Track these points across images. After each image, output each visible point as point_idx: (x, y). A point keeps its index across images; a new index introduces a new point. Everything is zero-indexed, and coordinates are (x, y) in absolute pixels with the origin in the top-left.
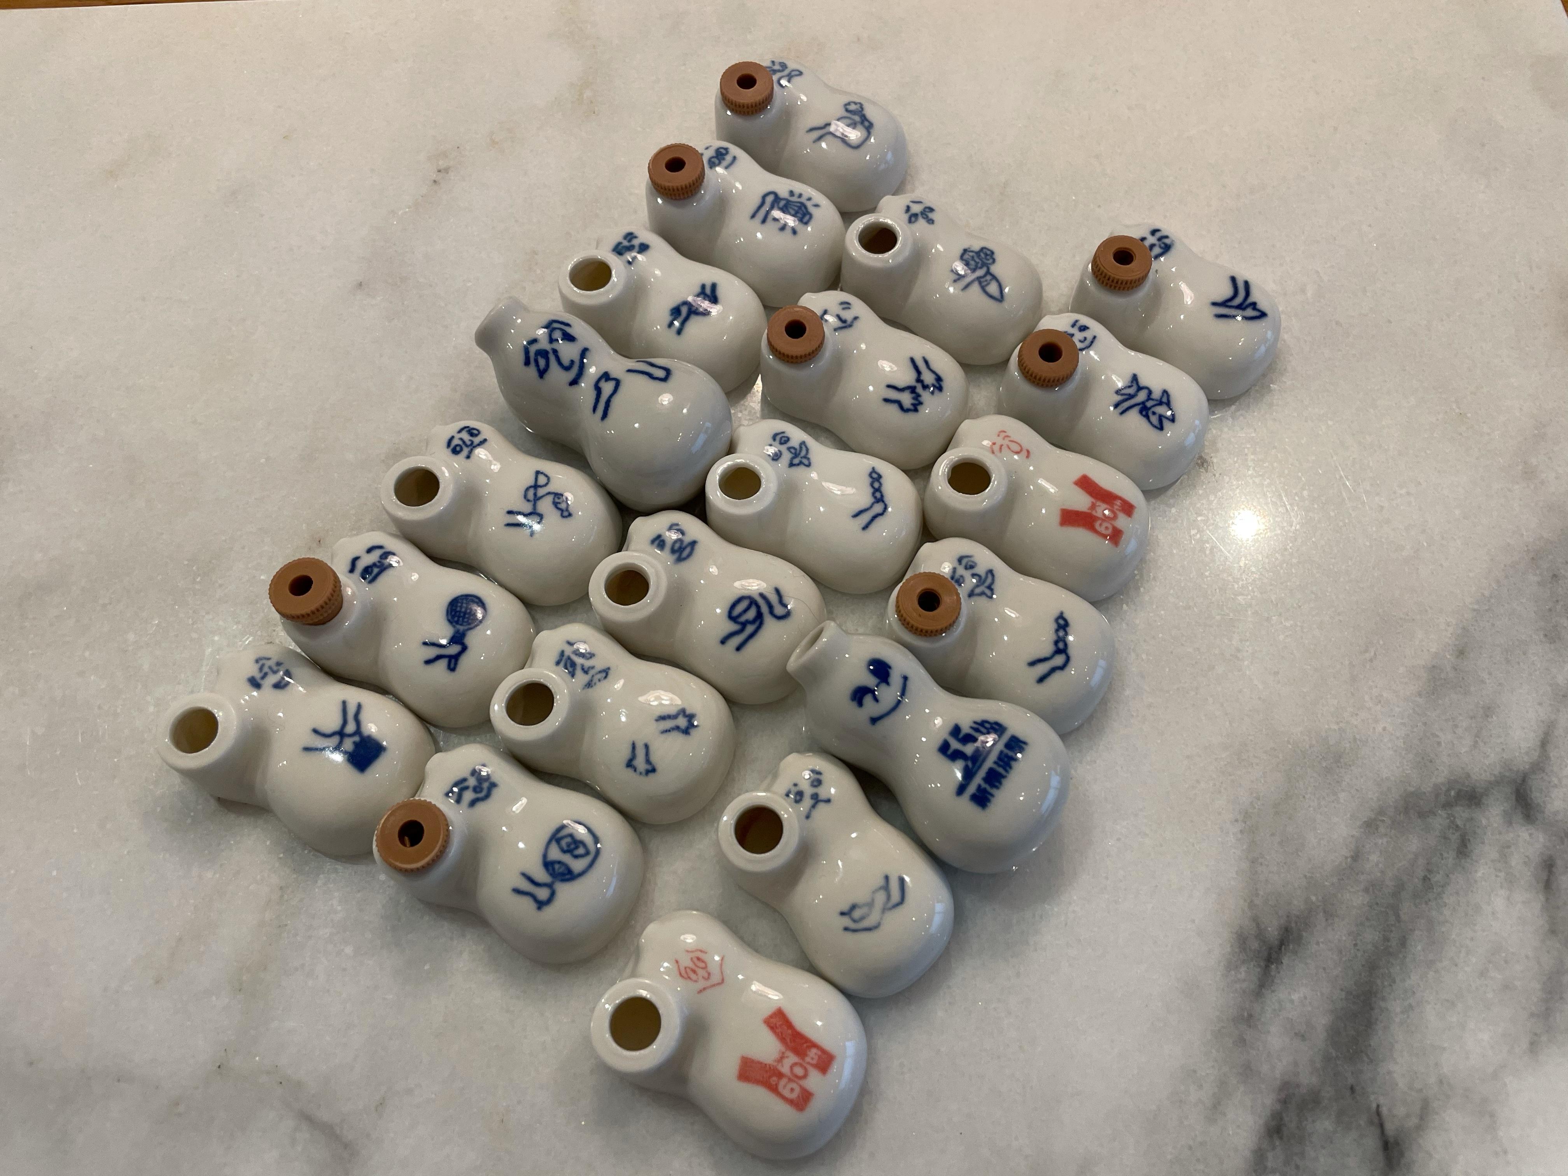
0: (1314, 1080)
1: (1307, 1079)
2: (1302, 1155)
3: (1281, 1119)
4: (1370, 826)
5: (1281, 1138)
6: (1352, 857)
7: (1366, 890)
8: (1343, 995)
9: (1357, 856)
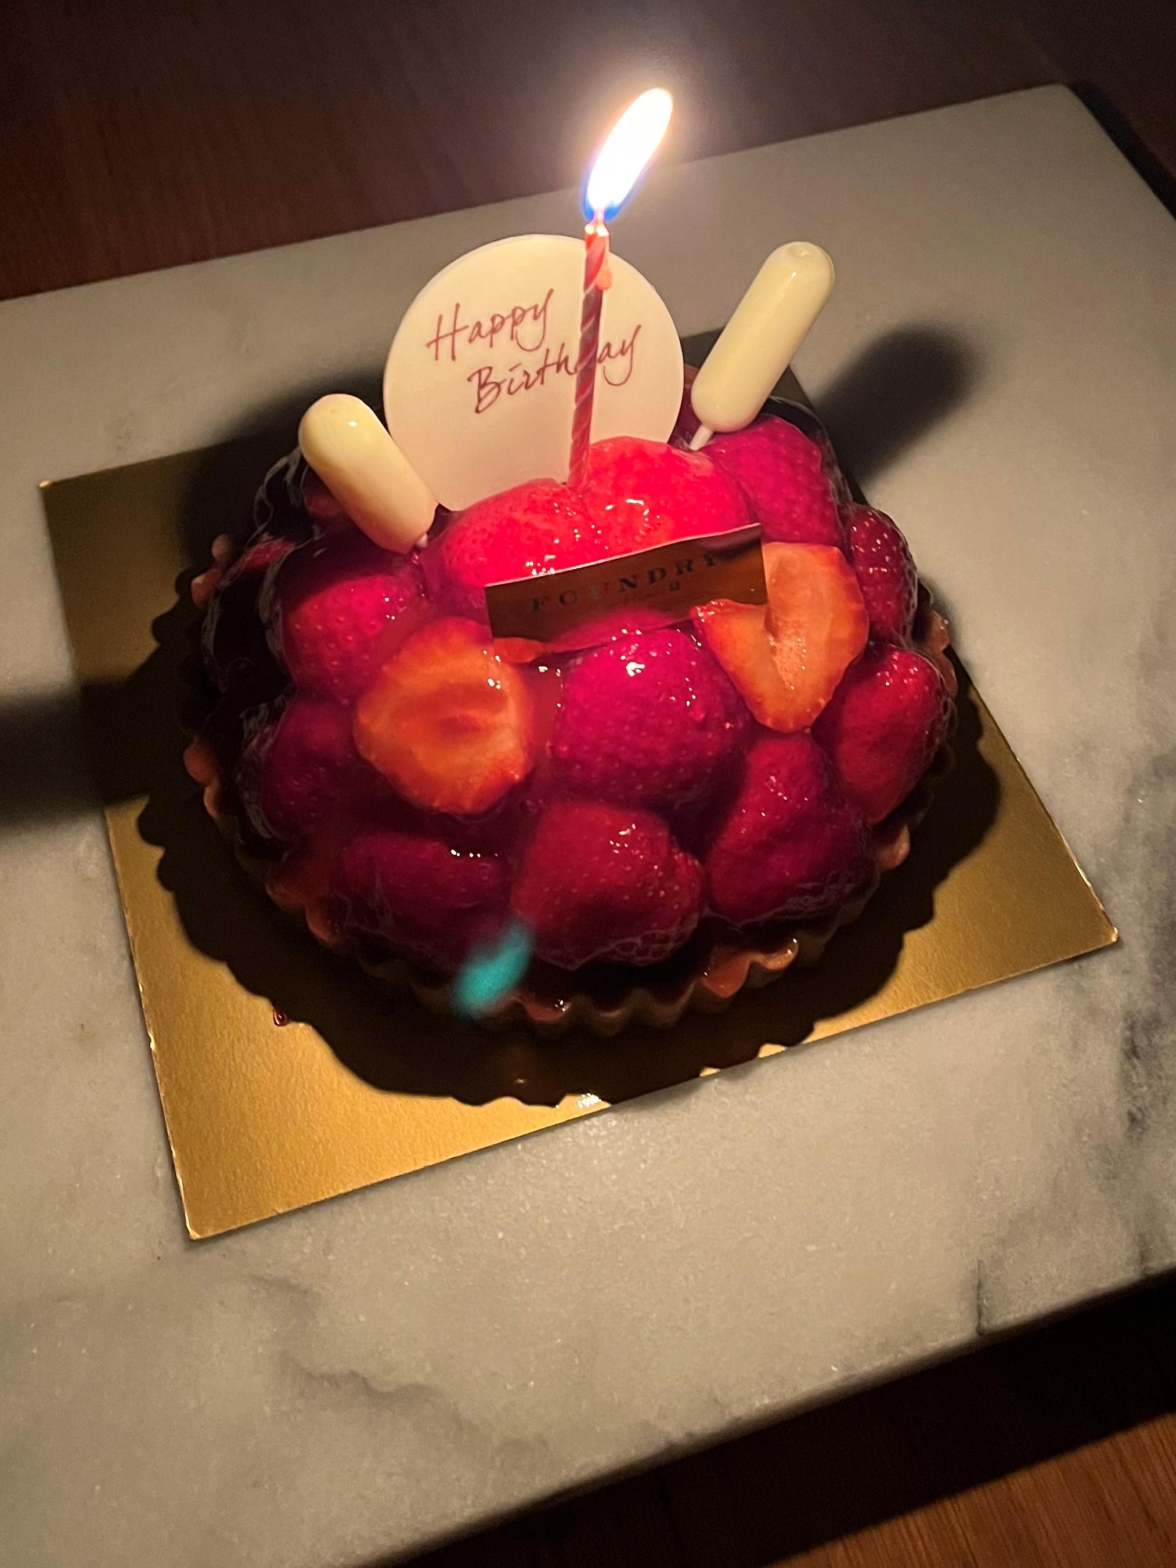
0: (1151, 1004)
1: (1145, 1005)
2: (1160, 1067)
3: (1133, 1042)
4: (1131, 792)
5: (1138, 1058)
6: (1124, 820)
7: (1144, 844)
8: (1152, 930)
9: (1127, 818)
